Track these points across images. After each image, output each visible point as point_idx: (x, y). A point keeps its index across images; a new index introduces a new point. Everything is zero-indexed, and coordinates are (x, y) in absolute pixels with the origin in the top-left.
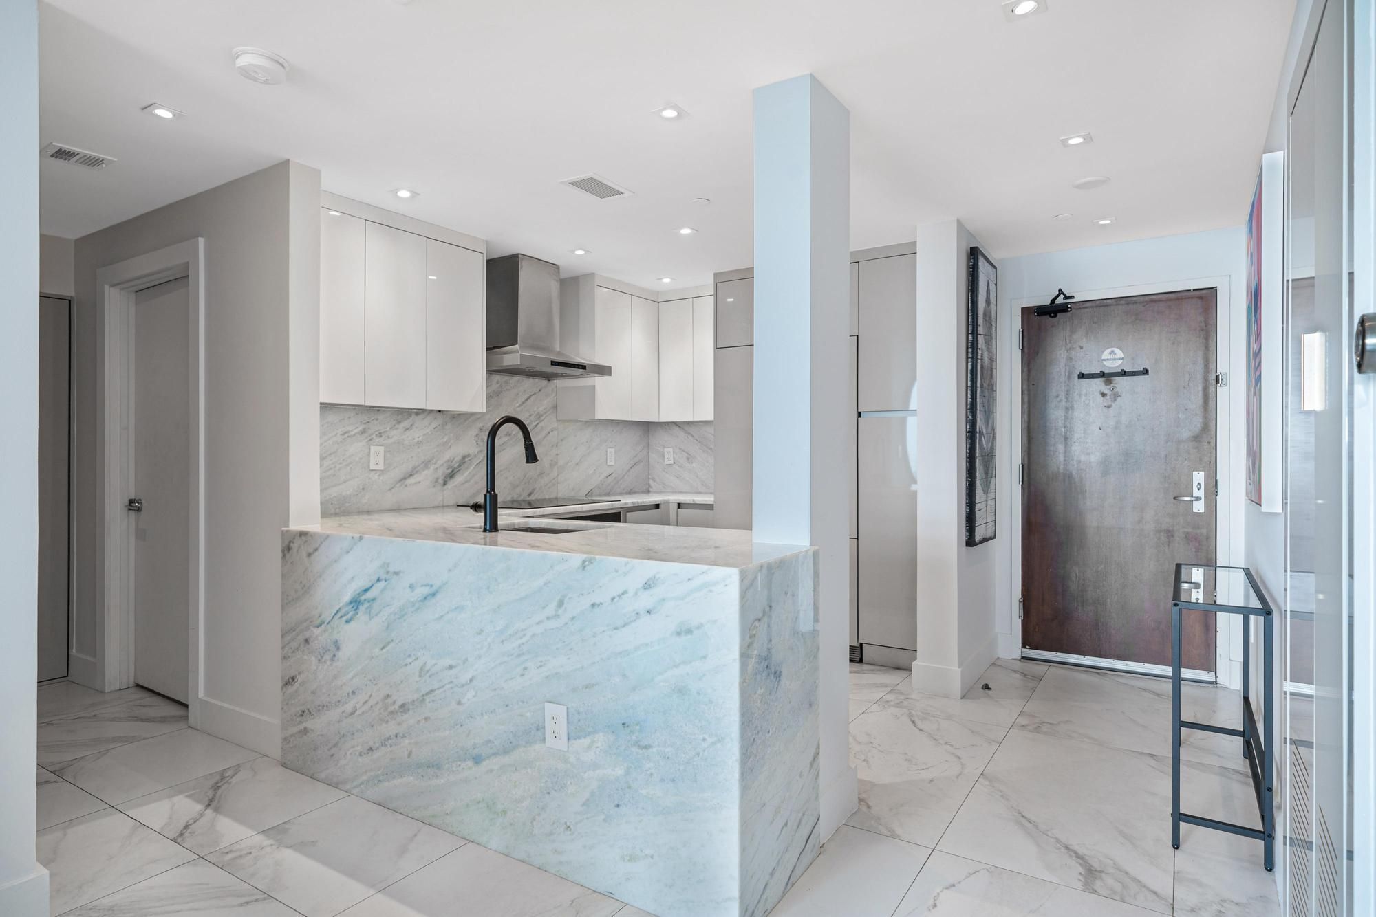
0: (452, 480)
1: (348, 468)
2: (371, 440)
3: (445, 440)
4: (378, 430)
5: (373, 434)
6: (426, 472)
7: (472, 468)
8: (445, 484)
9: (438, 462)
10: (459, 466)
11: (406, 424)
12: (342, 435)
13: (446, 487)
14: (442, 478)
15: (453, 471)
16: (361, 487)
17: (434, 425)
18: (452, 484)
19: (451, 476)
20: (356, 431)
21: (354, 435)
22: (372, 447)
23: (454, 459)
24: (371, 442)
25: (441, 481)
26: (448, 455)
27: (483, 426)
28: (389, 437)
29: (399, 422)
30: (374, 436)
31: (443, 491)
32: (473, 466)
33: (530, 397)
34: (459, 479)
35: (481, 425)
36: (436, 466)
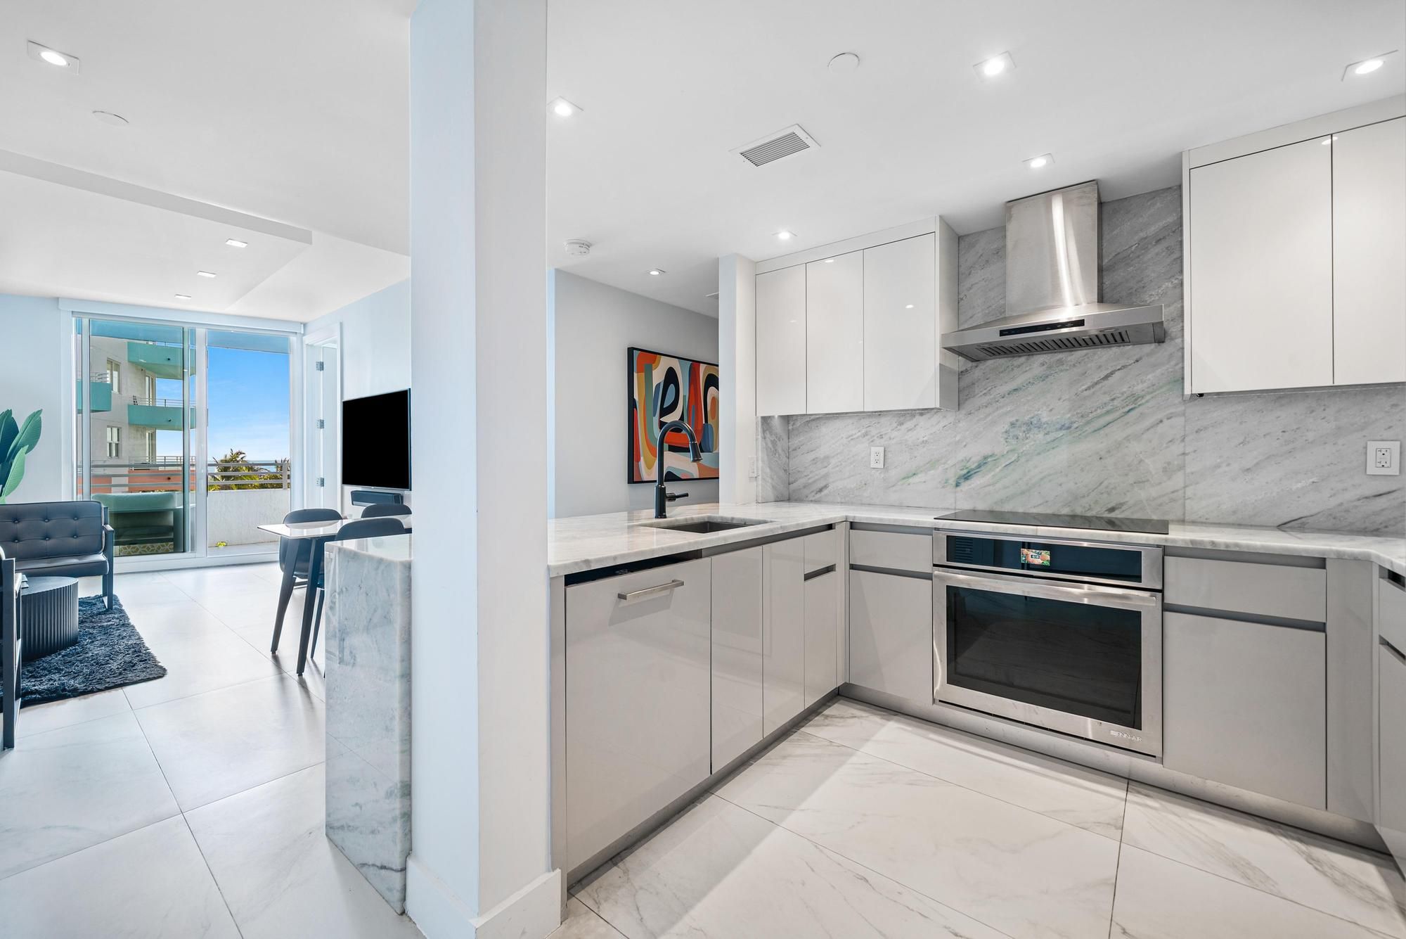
0: (968, 482)
1: (852, 466)
2: (872, 441)
3: (957, 439)
4: (880, 433)
5: (874, 436)
6: (932, 472)
7: (998, 470)
8: (957, 485)
9: (949, 462)
10: (979, 466)
11: (909, 424)
12: (847, 438)
13: (958, 489)
14: (954, 479)
15: (968, 472)
16: (863, 483)
17: (942, 424)
18: (965, 486)
19: (967, 477)
20: (859, 434)
21: (857, 438)
22: (872, 448)
23: (970, 459)
24: (872, 443)
25: (952, 481)
26: (962, 455)
27: (1017, 421)
28: (890, 439)
29: (901, 424)
30: (875, 438)
31: (955, 492)
32: (1000, 468)
33: (1112, 373)
34: (976, 481)
35: (1013, 419)
36: (946, 466)
